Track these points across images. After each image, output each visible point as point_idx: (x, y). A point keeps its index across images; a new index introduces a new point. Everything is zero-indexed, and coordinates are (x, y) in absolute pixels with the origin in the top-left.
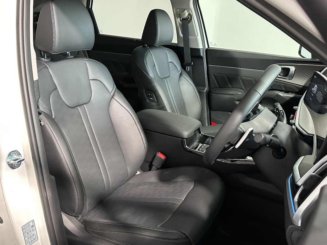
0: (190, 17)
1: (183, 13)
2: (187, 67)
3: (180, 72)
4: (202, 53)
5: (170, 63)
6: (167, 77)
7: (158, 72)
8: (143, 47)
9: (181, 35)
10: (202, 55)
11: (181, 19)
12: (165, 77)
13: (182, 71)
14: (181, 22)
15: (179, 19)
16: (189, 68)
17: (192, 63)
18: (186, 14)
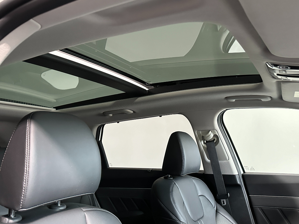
0: (216, 139)
1: (208, 135)
2: (223, 200)
3: (215, 208)
4: (239, 180)
5: (200, 197)
6: (201, 218)
7: (189, 213)
8: (164, 178)
9: (208, 160)
10: (239, 183)
11: (205, 142)
12: (199, 217)
13: (218, 206)
14: (205, 145)
15: (202, 142)
16: (225, 202)
17: (229, 194)
18: (211, 135)
